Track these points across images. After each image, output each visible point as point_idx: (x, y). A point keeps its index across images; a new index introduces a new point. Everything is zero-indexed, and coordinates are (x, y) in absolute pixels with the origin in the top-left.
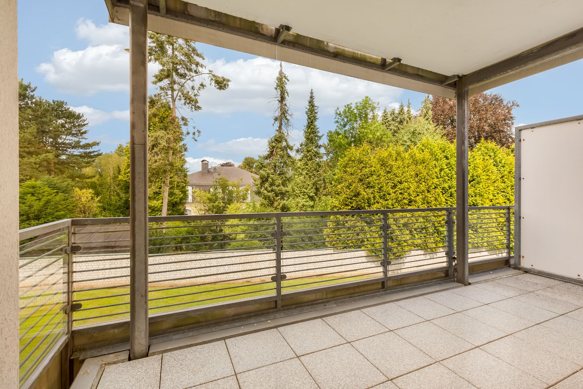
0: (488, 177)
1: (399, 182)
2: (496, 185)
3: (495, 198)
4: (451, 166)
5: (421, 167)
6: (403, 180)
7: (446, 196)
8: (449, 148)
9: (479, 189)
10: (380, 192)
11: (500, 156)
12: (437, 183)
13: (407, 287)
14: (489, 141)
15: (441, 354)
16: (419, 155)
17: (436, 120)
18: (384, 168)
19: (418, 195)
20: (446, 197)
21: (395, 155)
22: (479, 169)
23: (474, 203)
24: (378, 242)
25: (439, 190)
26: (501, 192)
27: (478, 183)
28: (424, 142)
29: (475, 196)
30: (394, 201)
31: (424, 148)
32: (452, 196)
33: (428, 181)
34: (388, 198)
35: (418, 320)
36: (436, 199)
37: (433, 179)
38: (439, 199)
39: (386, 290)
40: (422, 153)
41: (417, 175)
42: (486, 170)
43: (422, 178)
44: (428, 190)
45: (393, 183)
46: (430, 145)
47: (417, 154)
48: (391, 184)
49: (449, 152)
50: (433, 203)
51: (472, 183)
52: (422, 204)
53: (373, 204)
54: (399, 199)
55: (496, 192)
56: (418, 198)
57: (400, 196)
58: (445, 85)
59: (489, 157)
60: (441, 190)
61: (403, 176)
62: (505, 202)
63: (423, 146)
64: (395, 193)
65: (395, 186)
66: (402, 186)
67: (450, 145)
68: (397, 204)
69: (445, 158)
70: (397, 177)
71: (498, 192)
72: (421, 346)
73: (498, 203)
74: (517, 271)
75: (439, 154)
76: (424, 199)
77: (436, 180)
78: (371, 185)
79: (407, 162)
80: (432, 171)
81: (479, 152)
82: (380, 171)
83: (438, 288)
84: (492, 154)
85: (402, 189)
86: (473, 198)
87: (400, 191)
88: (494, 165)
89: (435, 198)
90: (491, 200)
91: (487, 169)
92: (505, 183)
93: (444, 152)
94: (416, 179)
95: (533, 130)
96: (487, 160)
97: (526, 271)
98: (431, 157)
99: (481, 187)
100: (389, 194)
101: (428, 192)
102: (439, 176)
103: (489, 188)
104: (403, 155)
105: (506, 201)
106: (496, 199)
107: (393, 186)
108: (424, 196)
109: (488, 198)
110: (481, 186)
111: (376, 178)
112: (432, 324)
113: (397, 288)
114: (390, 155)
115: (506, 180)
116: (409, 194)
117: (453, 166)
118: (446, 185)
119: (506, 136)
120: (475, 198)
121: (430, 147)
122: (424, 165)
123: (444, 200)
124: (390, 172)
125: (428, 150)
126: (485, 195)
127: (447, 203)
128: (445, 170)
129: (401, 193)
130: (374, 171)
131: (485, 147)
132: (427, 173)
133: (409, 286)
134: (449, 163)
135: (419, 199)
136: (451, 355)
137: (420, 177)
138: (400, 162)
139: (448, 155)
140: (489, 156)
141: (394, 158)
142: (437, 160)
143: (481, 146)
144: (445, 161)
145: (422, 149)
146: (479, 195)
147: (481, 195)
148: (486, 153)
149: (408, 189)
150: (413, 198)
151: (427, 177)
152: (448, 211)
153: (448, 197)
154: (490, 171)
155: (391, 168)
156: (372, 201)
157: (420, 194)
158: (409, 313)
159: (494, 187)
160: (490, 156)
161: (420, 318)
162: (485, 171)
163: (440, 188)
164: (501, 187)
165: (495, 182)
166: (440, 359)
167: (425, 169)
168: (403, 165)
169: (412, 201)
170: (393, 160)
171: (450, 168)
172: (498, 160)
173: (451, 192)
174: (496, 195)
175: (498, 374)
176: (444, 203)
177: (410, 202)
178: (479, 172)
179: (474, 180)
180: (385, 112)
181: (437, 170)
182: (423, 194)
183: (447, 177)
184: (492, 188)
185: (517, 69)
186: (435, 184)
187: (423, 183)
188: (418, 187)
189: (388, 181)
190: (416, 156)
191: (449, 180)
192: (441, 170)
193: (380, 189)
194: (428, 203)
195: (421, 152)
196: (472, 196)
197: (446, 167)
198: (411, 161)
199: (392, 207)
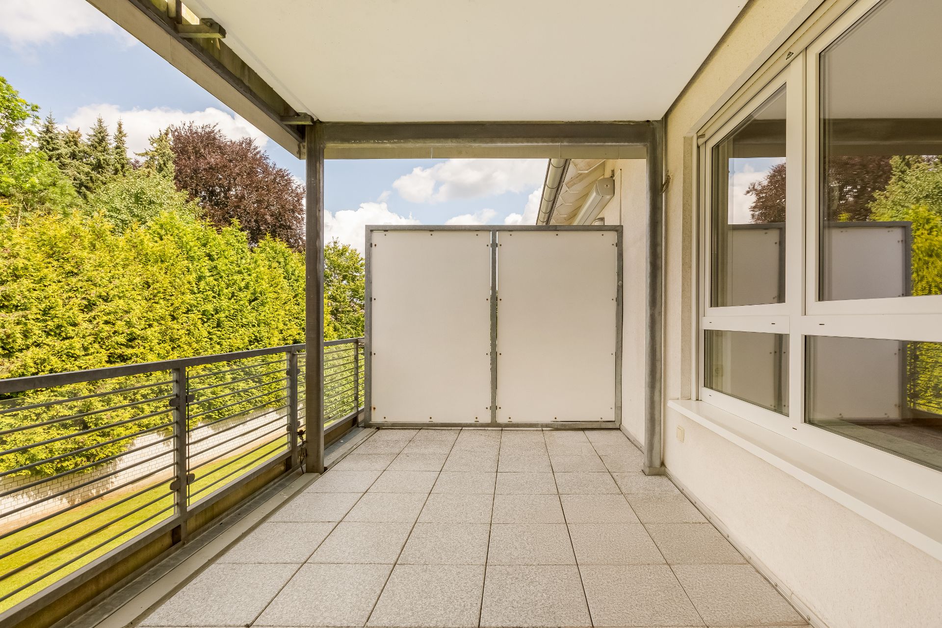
0: (276, 295)
1: (100, 296)
2: (287, 308)
3: (287, 327)
4: (219, 273)
5: (155, 269)
6: (112, 293)
7: (209, 326)
8: (214, 239)
9: (263, 314)
10: (46, 321)
11: (293, 265)
12: (192, 302)
13: (227, 515)
14: (278, 239)
15: (359, 610)
16: (151, 245)
17: (181, 183)
18: (55, 263)
19: (150, 326)
20: (209, 329)
21: (88, 238)
22: (263, 282)
23: (256, 336)
24: (38, 439)
25: (195, 316)
26: (294, 318)
27: (263, 304)
28: (163, 220)
29: (259, 326)
30: (91, 339)
31: (163, 232)
32: (220, 327)
33: (173, 298)
34: (72, 334)
35: (287, 573)
36: (189, 333)
37: (183, 294)
38: (196, 332)
39: (184, 544)
40: (160, 242)
41: (148, 285)
42: (273, 283)
43: (159, 292)
44: (173, 316)
45: (84, 298)
46: (178, 229)
47: (146, 242)
48: (78, 301)
49: (214, 248)
50: (183, 340)
51: (253, 303)
52: (159, 344)
53: (21, 350)
54: (105, 334)
55: (287, 319)
56: (149, 332)
57: (107, 328)
58: (286, 125)
59: (277, 264)
60: (200, 316)
61: (111, 286)
62: (299, 334)
63: (162, 227)
64: (90, 321)
65: (90, 306)
66: (110, 307)
67: (217, 235)
68: (96, 346)
69: (207, 258)
70: (95, 285)
71: (291, 318)
72: (321, 618)
73: (290, 335)
74: (368, 431)
75: (196, 248)
76: (163, 333)
77: (188, 297)
78: (15, 302)
79: (123, 256)
80: (180, 279)
81: (263, 255)
82: (46, 271)
83: (283, 495)
84: (282, 260)
85: (109, 314)
86: (254, 329)
87: (105, 318)
88: (285, 278)
89: (188, 330)
90: (281, 331)
91: (275, 283)
92: (298, 305)
93: (205, 245)
94: (146, 293)
95: (386, 233)
96: (275, 268)
97: (379, 427)
98: (178, 251)
99: (267, 311)
100: (75, 325)
101: (174, 318)
102: (196, 290)
103: (277, 313)
104: (110, 238)
105: (300, 331)
106: (288, 329)
107: (86, 307)
108: (164, 327)
109: (277, 328)
110: (266, 308)
111: (31, 286)
112: (315, 566)
113: (208, 528)
114: (75, 235)
115: (300, 300)
116: (129, 324)
117: (222, 274)
118: (210, 307)
119: (295, 235)
120: (259, 329)
121: (177, 231)
122: (164, 266)
123: (205, 334)
124: (76, 274)
125: (172, 238)
126: (273, 323)
127: (211, 339)
128: (208, 279)
129: (106, 322)
130: (26, 268)
131: (272, 248)
132: (170, 283)
133: (231, 513)
134: (216, 267)
135: (153, 333)
136: (374, 601)
137: (154, 289)
138: (101, 254)
139: (213, 253)
140: (277, 262)
141: (86, 243)
142: (191, 259)
143: (265, 245)
144: (206, 262)
145: (158, 234)
146: (264, 323)
147: (267, 324)
148: (274, 258)
149: (127, 312)
150: (138, 333)
151: (170, 290)
152: (290, 352)
153: (213, 328)
154: (279, 287)
155: (78, 265)
156: (19, 341)
157: (155, 324)
158: (261, 567)
159: (285, 310)
160: (279, 263)
161: (289, 566)
162: (272, 285)
163: (199, 311)
164: (294, 311)
165: (285, 303)
166: (365, 620)
167: (166, 273)
168: (111, 261)
169: (135, 339)
170: (85, 248)
171: (217, 277)
172: (291, 270)
173: (219, 320)
174: (287, 322)
175: (439, 588)
176: (206, 339)
177: (132, 340)
178: (264, 287)
179: (256, 299)
180: (48, 131)
181: (192, 277)
182: (163, 322)
183: (211, 292)
184: (282, 313)
185: (395, 143)
186: (188, 303)
187: (161, 301)
188: (150, 309)
189: (70, 294)
190: (146, 246)
191: (214, 297)
192: (200, 279)
193: (45, 312)
194: (172, 340)
195: (158, 239)
196: (254, 326)
197: (208, 274)
198: (133, 253)
199: (83, 353)
